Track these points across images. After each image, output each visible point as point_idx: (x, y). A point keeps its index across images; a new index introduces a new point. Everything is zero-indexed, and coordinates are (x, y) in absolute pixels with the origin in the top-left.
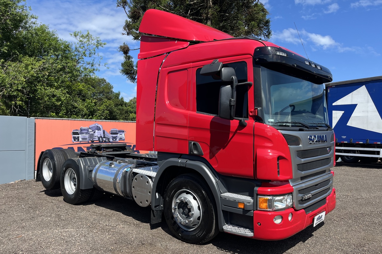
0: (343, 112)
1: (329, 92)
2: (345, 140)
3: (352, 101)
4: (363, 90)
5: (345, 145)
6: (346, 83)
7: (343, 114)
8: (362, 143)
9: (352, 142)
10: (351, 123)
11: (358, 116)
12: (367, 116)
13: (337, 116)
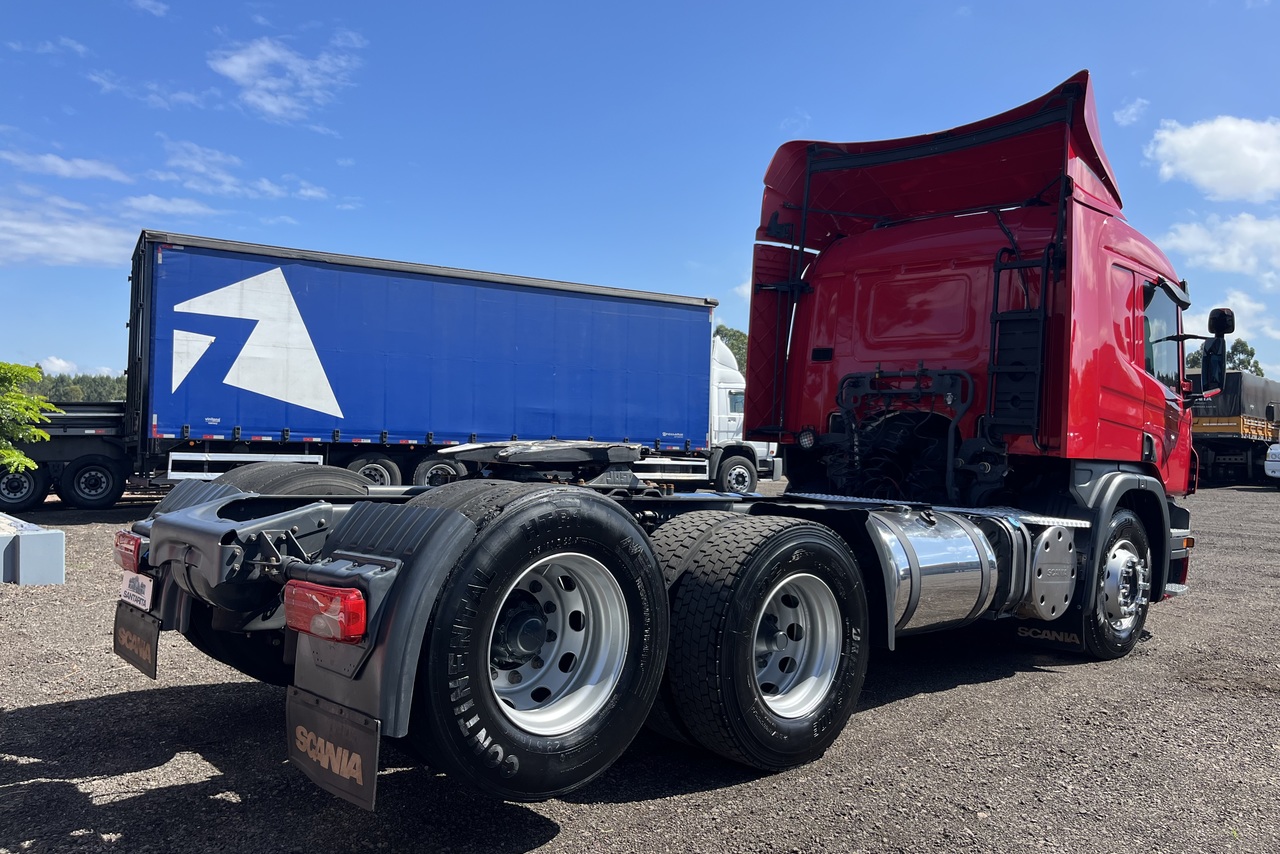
0: (213, 339)
2: (216, 429)
3: (240, 309)
4: (275, 280)
7: (212, 344)
8: (270, 439)
9: (239, 436)
10: (238, 377)
11: (259, 358)
12: (287, 361)
13: (188, 350)
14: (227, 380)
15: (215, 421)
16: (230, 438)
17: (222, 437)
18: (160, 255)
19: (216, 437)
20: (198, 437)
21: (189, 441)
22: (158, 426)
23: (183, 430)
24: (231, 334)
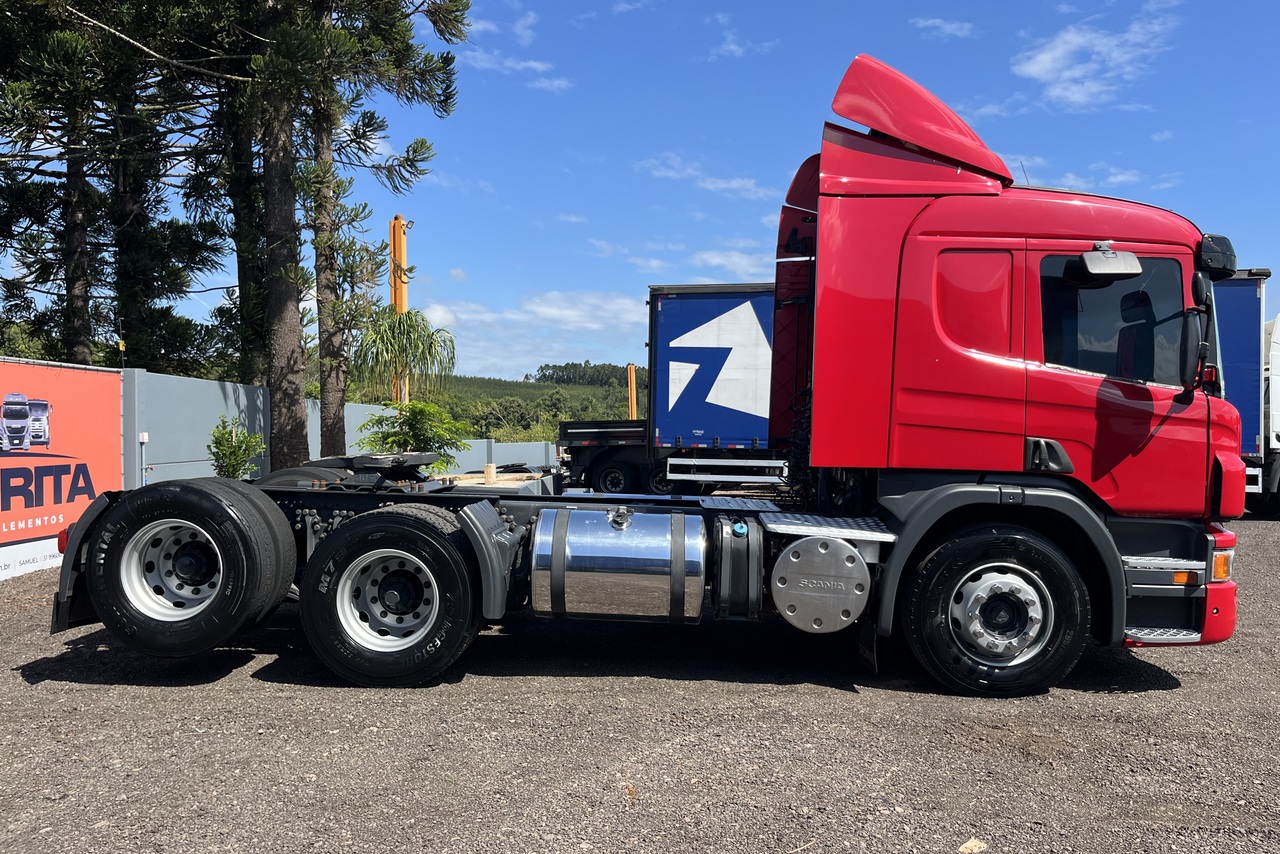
0: (697, 366)
1: (660, 309)
2: (701, 439)
3: (719, 340)
4: (746, 311)
5: (703, 454)
6: (706, 291)
7: (697, 371)
8: (742, 447)
9: (719, 444)
10: (717, 396)
11: (733, 380)
12: (756, 380)
13: (681, 375)
14: (709, 399)
15: (699, 433)
16: (711, 446)
17: (705, 446)
18: (660, 304)
19: (700, 446)
20: (687, 445)
21: (681, 449)
22: (659, 437)
23: (677, 440)
24: (711, 361)
